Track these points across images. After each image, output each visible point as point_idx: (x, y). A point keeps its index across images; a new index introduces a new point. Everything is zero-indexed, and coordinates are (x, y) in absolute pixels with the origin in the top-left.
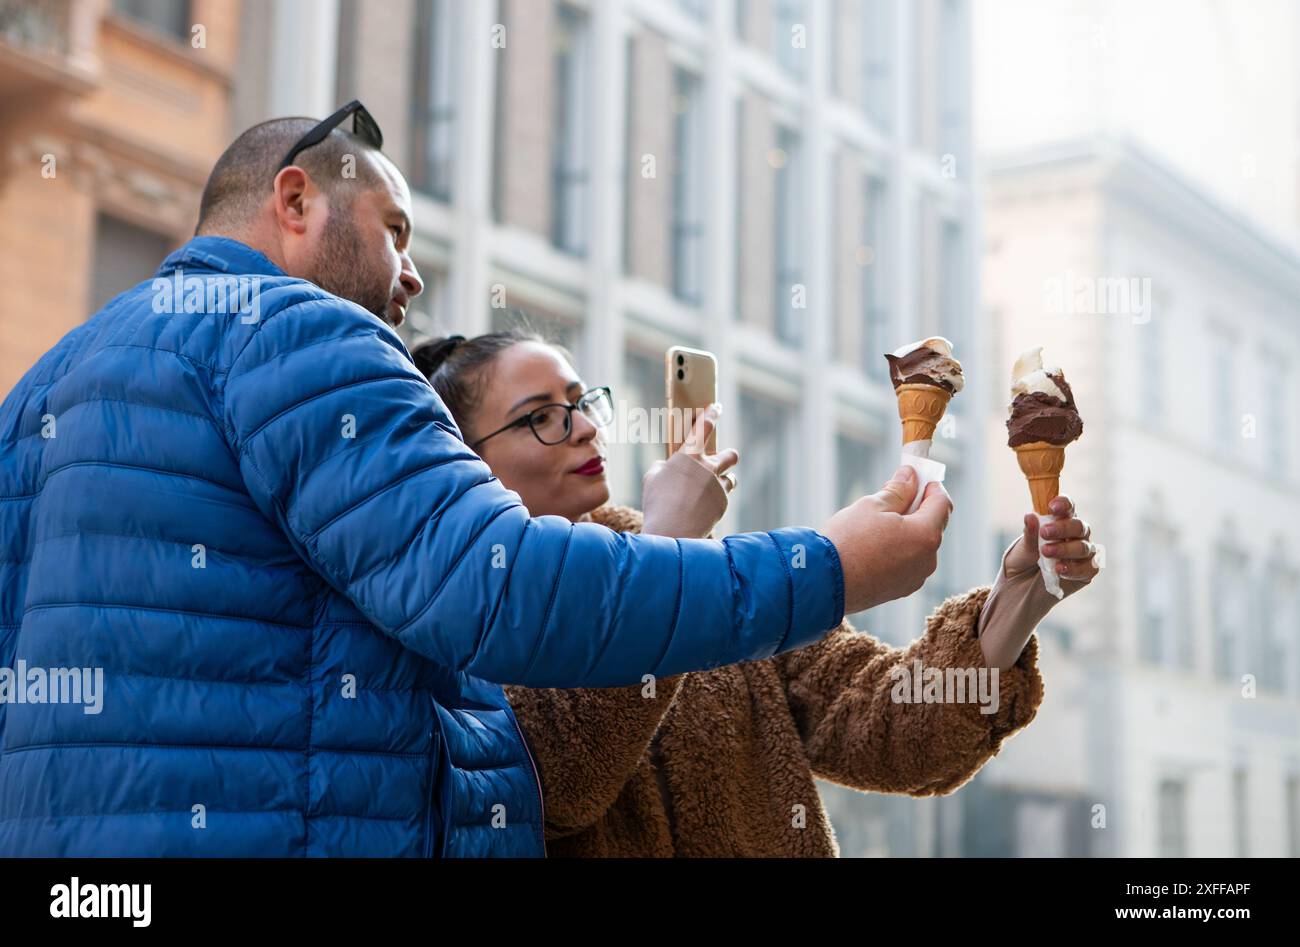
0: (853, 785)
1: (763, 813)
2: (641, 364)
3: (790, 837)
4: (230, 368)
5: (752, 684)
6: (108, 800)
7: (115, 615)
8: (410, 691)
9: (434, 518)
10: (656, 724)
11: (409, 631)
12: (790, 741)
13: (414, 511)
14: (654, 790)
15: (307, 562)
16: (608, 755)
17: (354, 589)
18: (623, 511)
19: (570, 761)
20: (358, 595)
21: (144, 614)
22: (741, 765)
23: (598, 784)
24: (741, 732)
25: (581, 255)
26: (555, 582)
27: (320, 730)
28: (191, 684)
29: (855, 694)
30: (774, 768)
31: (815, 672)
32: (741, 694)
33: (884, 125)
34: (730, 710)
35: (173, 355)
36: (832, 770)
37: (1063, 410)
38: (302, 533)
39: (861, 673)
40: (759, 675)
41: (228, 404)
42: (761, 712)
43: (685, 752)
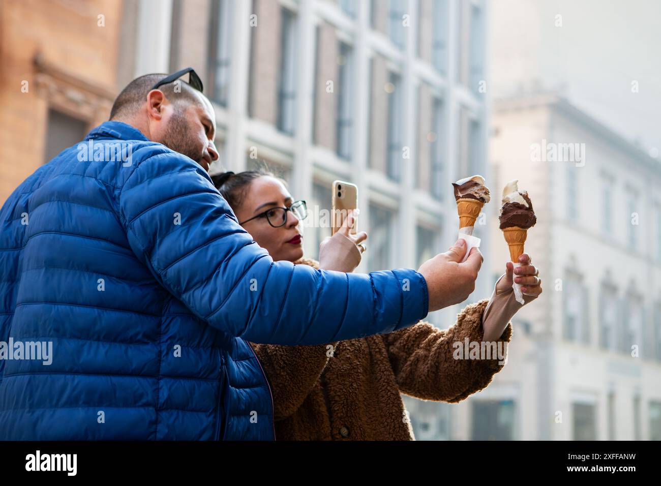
0: (420, 397)
1: (375, 411)
2: (320, 189)
3: (388, 423)
4: (123, 186)
5: (371, 347)
6: (58, 400)
7: (63, 308)
8: (210, 349)
9: (226, 261)
10: (323, 366)
11: (213, 317)
12: (389, 375)
13: (215, 258)
14: (322, 399)
15: (160, 283)
16: (299, 381)
17: (185, 297)
18: (309, 261)
19: (280, 384)
20: (187, 300)
21: (77, 308)
22: (364, 387)
23: (294, 395)
24: (365, 371)
25: (291, 134)
26: (286, 294)
27: (164, 367)
28: (101, 343)
29: (421, 352)
30: (381, 389)
31: (402, 341)
32: (366, 352)
33: (442, 72)
34: (360, 360)
35: (94, 179)
36: (410, 390)
37: (526, 211)
38: (159, 269)
39: (424, 342)
40: (375, 343)
41: (122, 204)
42: (375, 361)
43: (338, 381)
